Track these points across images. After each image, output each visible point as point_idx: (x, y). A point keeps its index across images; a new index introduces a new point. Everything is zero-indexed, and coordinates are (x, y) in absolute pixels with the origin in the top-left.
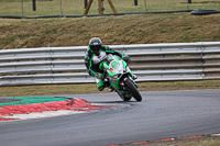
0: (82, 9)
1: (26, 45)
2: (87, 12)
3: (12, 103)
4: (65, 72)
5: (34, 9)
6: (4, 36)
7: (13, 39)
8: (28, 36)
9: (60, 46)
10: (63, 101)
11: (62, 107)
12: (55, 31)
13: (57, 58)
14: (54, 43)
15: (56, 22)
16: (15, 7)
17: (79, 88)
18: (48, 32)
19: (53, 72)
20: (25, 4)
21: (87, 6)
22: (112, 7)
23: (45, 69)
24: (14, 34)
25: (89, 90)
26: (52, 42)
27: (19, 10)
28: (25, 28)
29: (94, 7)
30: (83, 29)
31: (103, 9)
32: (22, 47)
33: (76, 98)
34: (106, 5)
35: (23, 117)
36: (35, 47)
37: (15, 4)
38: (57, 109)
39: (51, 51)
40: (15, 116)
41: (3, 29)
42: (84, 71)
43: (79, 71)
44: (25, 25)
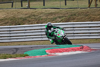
0: (87, 5)
1: (62, 21)
2: (89, 6)
4: (79, 33)
5: (66, 5)
6: (52, 17)
7: (56, 19)
8: (63, 17)
9: (77, 21)
10: (78, 47)
11: (78, 50)
12: (75, 15)
13: (76, 27)
14: (74, 21)
15: (76, 11)
16: (57, 4)
17: (85, 41)
18: (72, 15)
19: (74, 34)
21: (90, 3)
23: (70, 32)
24: (57, 16)
25: (90, 42)
26: (74, 20)
27: (59, 5)
28: (61, 14)
29: (93, 4)
30: (88, 14)
31: (97, 5)
32: (60, 22)
33: (85, 45)
34: (98, 3)
35: (60, 54)
36: (66, 22)
38: (75, 50)
39: (73, 24)
40: (57, 54)
41: (51, 14)
42: (88, 33)
43: (86, 33)
44: (61, 12)
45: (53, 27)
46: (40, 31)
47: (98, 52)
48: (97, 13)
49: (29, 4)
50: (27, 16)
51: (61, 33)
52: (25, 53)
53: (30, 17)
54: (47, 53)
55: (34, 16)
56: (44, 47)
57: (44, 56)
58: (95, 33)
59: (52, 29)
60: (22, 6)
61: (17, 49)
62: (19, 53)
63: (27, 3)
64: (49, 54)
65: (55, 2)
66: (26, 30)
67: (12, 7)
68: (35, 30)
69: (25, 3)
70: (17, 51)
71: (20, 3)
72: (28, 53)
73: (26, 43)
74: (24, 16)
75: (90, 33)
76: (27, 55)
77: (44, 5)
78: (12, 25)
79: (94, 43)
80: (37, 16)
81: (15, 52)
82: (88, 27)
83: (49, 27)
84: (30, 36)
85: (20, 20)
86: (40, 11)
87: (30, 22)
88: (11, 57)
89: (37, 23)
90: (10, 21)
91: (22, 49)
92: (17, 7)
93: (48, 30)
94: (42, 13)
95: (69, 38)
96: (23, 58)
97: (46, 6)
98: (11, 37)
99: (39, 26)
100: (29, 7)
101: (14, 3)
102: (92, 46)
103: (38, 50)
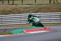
0: (49, 2)
2: (50, 3)
3: (29, 29)
4: (44, 20)
5: (35, 2)
6: (27, 10)
8: (34, 10)
11: (43, 30)
12: (41, 8)
13: (42, 16)
14: (41, 12)
15: (42, 6)
16: (30, 2)
17: (48, 24)
18: (39, 9)
20: (33, 1)
21: (50, 1)
22: (57, 2)
24: (30, 9)
25: (51, 25)
28: (33, 8)
29: (52, 2)
30: (49, 8)
32: (32, 13)
33: (47, 27)
34: (55, 1)
35: (32, 33)
37: (30, 1)
38: (41, 30)
39: (40, 14)
40: (30, 32)
41: (27, 8)
42: (49, 20)
43: (48, 20)
44: (33, 7)
45: (32, 16)
46: (20, 18)
47: (55, 31)
48: (54, 7)
49: (13, 2)
50: (12, 9)
51: (37, 20)
52: (11, 32)
53: (13, 10)
54: (24, 32)
55: (16, 9)
56: (23, 28)
57: (22, 34)
58: (54, 20)
59: (32, 17)
60: (9, 3)
61: (6, 29)
62: (7, 32)
63: (12, 1)
64: (26, 32)
65: (29, 1)
66: (11, 18)
67: (3, 4)
68: (17, 17)
69: (11, 1)
70: (6, 31)
71: (8, 1)
72: (12, 32)
73: (11, 26)
74: (10, 10)
75: (51, 20)
76: (12, 33)
77: (22, 3)
78: (3, 15)
79: (53, 26)
80: (18, 9)
81: (5, 31)
82: (49, 16)
83: (30, 16)
84: (14, 21)
85: (8, 12)
86: (20, 6)
87: (13, 13)
88: (2, 35)
89: (18, 14)
90: (1, 13)
91: (9, 29)
92: (6, 4)
93: (29, 18)
94: (21, 7)
95: (42, 23)
96: (9, 35)
97: (23, 3)
98: (2, 22)
99: (19, 15)
100: (13, 4)
101: (4, 2)
102: (52, 28)
103: (19, 30)
